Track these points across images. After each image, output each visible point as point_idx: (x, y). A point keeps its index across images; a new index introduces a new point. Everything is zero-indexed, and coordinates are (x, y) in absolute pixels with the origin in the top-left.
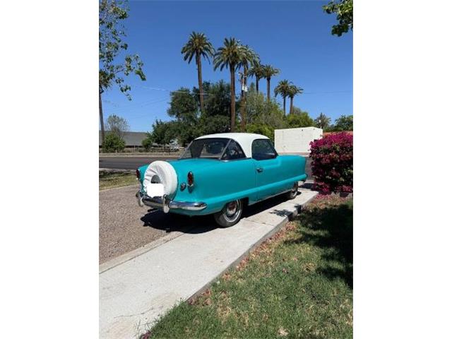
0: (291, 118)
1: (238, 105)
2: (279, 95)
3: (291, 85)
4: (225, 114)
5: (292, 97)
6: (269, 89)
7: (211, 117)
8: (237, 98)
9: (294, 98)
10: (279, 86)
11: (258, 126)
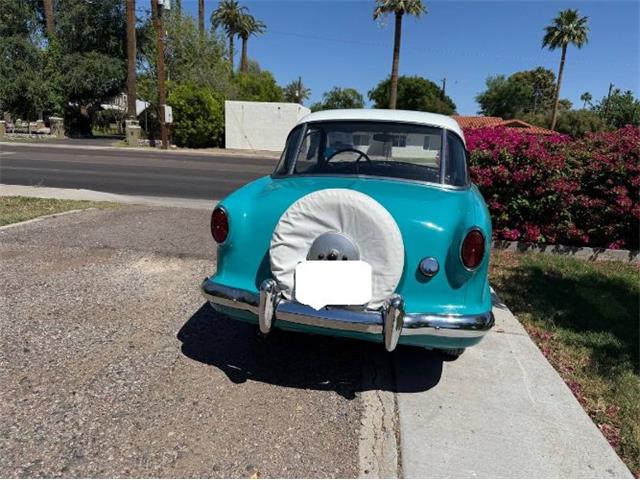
0: (245, 79)
1: (141, 37)
2: (221, 29)
3: (245, 12)
4: (113, 53)
5: (244, 36)
6: (201, 13)
7: (78, 55)
8: (138, 20)
9: (248, 41)
10: (219, 11)
11: (194, 89)
